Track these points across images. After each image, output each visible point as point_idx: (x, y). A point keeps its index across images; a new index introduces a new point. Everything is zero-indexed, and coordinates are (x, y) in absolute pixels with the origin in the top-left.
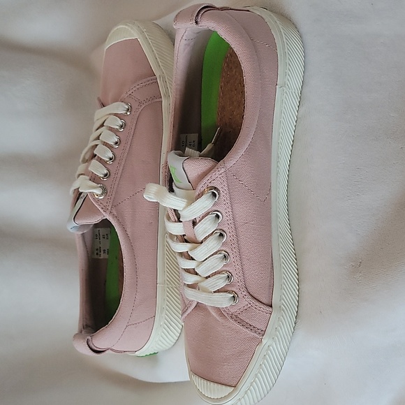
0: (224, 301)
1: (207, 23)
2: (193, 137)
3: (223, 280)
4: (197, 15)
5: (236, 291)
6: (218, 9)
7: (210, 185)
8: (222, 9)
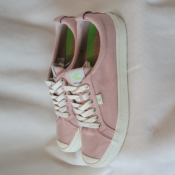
0: (66, 116)
1: (64, 22)
2: (63, 59)
3: (66, 109)
4: (61, 19)
5: (70, 113)
6: (69, 17)
7: (61, 77)
8: (70, 17)
